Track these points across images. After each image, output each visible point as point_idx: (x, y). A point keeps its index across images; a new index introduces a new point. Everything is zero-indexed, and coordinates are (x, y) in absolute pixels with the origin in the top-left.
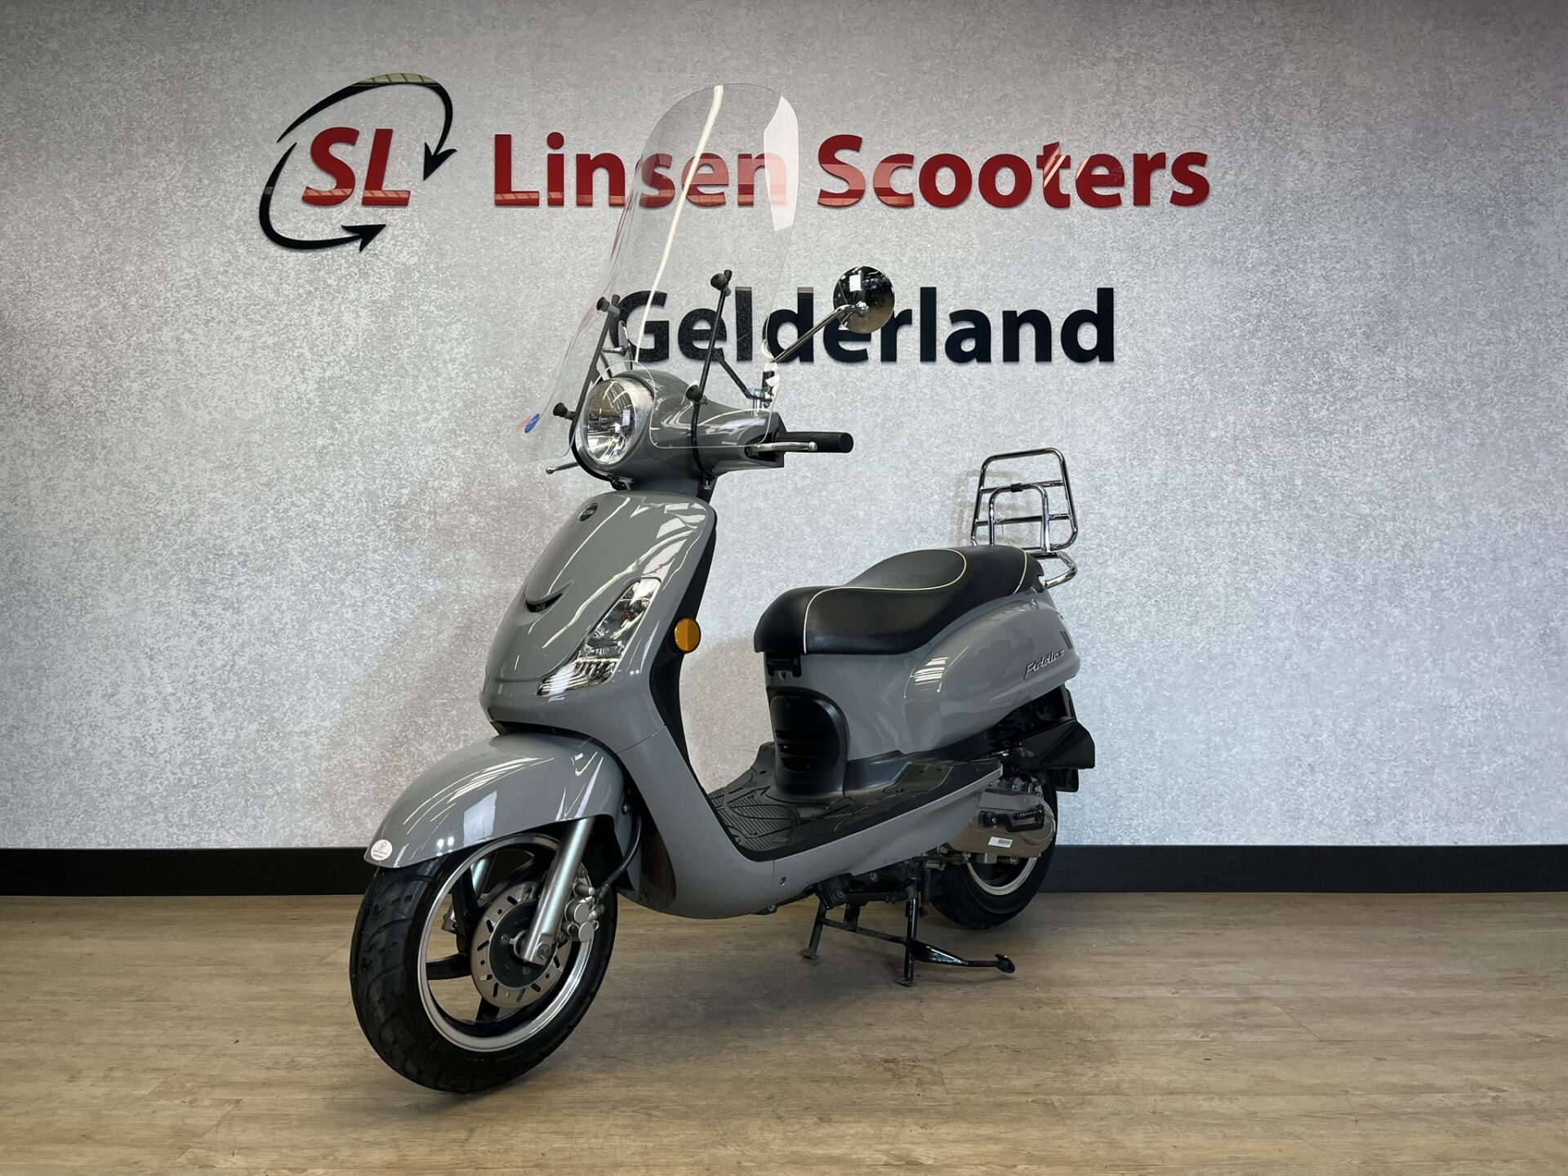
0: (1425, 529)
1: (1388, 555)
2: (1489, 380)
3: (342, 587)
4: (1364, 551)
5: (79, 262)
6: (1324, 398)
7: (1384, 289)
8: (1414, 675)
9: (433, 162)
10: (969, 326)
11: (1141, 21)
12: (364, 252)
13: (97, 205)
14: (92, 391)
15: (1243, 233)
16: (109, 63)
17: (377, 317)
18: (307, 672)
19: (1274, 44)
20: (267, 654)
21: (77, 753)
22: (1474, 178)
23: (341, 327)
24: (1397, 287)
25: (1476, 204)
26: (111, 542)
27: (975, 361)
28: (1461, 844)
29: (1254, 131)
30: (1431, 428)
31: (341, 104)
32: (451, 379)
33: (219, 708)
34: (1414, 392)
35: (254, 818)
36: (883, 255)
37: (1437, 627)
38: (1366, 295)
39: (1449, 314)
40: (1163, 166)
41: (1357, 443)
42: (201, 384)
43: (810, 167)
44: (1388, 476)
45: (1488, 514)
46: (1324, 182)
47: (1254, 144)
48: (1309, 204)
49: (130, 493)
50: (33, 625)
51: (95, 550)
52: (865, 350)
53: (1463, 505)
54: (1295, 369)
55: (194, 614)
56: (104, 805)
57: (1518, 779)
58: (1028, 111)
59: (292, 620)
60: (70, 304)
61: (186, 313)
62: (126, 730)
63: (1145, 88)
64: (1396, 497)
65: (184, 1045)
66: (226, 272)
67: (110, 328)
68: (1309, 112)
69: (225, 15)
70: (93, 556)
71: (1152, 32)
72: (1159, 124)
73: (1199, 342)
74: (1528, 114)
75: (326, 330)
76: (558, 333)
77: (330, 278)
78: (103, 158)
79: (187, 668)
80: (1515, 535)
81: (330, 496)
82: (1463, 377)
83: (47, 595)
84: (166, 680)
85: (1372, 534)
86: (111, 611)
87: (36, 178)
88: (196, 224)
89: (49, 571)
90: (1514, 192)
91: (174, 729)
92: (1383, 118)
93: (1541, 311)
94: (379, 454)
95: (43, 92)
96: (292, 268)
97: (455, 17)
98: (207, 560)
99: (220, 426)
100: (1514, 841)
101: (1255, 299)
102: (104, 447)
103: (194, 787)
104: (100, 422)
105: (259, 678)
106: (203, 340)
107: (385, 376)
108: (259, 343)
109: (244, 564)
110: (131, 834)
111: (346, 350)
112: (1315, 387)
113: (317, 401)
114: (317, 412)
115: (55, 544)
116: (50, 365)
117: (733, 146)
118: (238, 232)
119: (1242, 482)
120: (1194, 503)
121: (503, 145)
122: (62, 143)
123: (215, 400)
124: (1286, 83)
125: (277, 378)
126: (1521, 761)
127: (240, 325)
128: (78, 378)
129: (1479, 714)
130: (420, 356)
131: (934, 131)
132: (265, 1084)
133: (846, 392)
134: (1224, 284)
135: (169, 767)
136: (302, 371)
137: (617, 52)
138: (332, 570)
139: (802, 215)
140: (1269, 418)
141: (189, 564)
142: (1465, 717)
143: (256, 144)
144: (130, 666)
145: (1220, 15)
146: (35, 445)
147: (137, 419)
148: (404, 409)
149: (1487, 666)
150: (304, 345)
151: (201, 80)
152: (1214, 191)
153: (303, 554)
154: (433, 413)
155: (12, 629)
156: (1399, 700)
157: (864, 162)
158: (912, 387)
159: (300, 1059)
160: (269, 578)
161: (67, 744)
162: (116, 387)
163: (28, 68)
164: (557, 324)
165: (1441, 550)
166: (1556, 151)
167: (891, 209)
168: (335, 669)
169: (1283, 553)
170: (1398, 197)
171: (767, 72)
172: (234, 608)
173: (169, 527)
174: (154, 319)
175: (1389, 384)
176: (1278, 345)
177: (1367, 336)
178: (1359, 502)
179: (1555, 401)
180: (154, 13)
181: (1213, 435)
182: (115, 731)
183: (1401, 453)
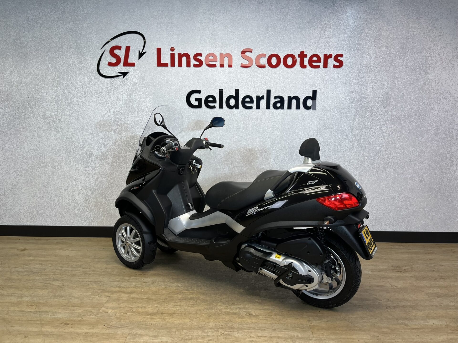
0: (393, 153)
1: (383, 160)
2: (413, 115)
3: (121, 164)
4: (377, 159)
5: (51, 81)
6: (370, 119)
7: (388, 91)
8: (387, 190)
9: (141, 55)
10: (279, 100)
11: (328, 17)
12: (124, 79)
13: (55, 65)
14: (57, 114)
15: (352, 76)
16: (55, 27)
17: (128, 96)
18: (113, 185)
19: (363, 24)
20: (103, 180)
21: (59, 203)
22: (414, 61)
23: (118, 98)
24: (391, 91)
25: (414, 68)
26: (64, 152)
27: (280, 109)
28: (396, 231)
29: (356, 48)
30: (397, 128)
31: (117, 39)
32: (147, 112)
33: (92, 193)
34: (393, 118)
35: (102, 219)
36: (257, 81)
37: (394, 178)
38: (382, 93)
39: (404, 98)
40: (331, 57)
41: (377, 131)
42: (84, 113)
43: (239, 57)
44: (384, 140)
45: (410, 150)
46: (374, 62)
47: (356, 52)
48: (369, 68)
49: (68, 140)
50: (46, 173)
51: (60, 154)
52: (252, 106)
53: (403, 147)
54: (363, 112)
55: (85, 170)
56: (66, 216)
57: (411, 216)
58: (297, 42)
59: (109, 172)
60: (50, 92)
61: (80, 94)
62: (70, 198)
63: (328, 36)
64: (386, 145)
65: (96, 281)
66: (89, 84)
67: (61, 98)
68: (371, 42)
69: (85, 14)
70: (60, 156)
71: (330, 20)
72: (331, 46)
73: (338, 105)
74: (431, 43)
75: (115, 99)
76: (174, 101)
77: (115, 86)
78: (55, 52)
79: (84, 183)
80: (416, 155)
81: (117, 141)
82: (406, 115)
83: (49, 165)
84: (79, 186)
85: (379, 154)
86: (65, 169)
87: (38, 58)
88: (81, 71)
89: (49, 159)
90: (425, 65)
91: (82, 198)
92: (391, 44)
93: (429, 97)
94: (129, 131)
95: (39, 35)
96: (106, 83)
97: (146, 15)
98: (88, 157)
99: (89, 124)
100: (409, 230)
101: (354, 93)
102: (61, 129)
103: (87, 212)
104: (60, 122)
105: (102, 186)
106: (84, 101)
107: (130, 111)
108: (98, 102)
109: (97, 158)
110: (73, 222)
111: (120, 104)
112: (368, 117)
113: (113, 117)
114: (113, 120)
115: (50, 153)
116: (46, 107)
117: (219, 51)
118: (92, 73)
119: (347, 141)
120: (334, 146)
121: (159, 51)
122: (44, 48)
123: (88, 117)
124: (365, 34)
125: (103, 112)
126: (412, 211)
127: (93, 98)
128: (53, 111)
129: (403, 200)
130: (139, 106)
131: (272, 47)
132: (116, 292)
133: (247, 117)
134: (346, 89)
135: (81, 207)
136: (109, 110)
137: (188, 25)
138: (119, 160)
139: (236, 70)
140: (355, 124)
141: (83, 158)
142: (399, 200)
143: (95, 50)
144: (70, 183)
145: (349, 15)
146: (43, 128)
147: (69, 121)
148: (135, 120)
149: (406, 188)
150: (110, 103)
151: (80, 32)
152: (344, 64)
153: (111, 156)
154: (142, 121)
155: (41, 173)
156: (383, 196)
157: (253, 56)
158: (264, 116)
159: (122, 285)
160: (103, 162)
161: (56, 201)
162: (63, 113)
163: (34, 28)
164: (173, 98)
165: (397, 159)
166: (437, 53)
167: (260, 69)
168: (120, 184)
169: (356, 159)
170: (393, 66)
171: (228, 31)
172: (95, 169)
173: (78, 149)
174: (72, 96)
175: (387, 116)
176: (359, 105)
177: (382, 103)
178: (377, 146)
179: (430, 121)
180: (66, 13)
181: (341, 129)
182: (68, 198)
183: (388, 134)
